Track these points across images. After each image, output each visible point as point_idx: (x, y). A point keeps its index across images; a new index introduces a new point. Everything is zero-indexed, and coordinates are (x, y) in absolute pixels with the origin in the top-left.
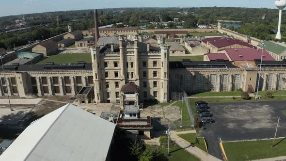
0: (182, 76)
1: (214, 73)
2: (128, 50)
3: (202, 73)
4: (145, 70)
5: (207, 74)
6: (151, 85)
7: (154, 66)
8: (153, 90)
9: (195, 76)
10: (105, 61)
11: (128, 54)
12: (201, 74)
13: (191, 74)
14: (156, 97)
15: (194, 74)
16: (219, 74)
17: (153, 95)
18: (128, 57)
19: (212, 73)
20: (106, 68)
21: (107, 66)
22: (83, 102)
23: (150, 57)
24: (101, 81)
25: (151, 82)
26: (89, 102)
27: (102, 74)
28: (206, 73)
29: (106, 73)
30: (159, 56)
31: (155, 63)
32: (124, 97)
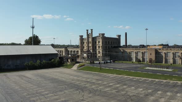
1: (133, 51)
2: (89, 36)
3: (126, 51)
4: (96, 45)
6: (98, 53)
7: (99, 44)
8: (98, 55)
9: (123, 52)
10: (84, 41)
11: (89, 38)
17: (98, 58)
19: (131, 51)
21: (84, 44)
23: (97, 40)
25: (97, 51)
27: (82, 47)
28: (128, 50)
29: (84, 47)
30: (100, 39)
31: (99, 42)
32: (83, 55)
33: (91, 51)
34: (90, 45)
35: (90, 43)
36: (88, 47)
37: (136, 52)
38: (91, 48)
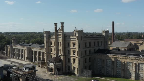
0: (103, 60)
1: (130, 61)
2: (59, 34)
4: (69, 49)
5: (124, 61)
6: (72, 61)
7: (74, 46)
8: (73, 65)
10: (51, 41)
11: (59, 37)
12: (119, 61)
13: (111, 60)
14: (75, 71)
15: (113, 60)
16: (135, 63)
17: (73, 69)
18: (59, 38)
19: (128, 61)
20: (51, 46)
21: (51, 45)
22: (40, 66)
23: (72, 40)
24: (48, 54)
25: (72, 58)
26: (42, 67)
27: (49, 50)
28: (123, 59)
29: (51, 49)
30: (75, 39)
31: (74, 44)
32: (49, 64)
33: (62, 57)
34: (60, 48)
35: (60, 44)
36: (57, 50)
37: (136, 64)
38: (62, 53)
